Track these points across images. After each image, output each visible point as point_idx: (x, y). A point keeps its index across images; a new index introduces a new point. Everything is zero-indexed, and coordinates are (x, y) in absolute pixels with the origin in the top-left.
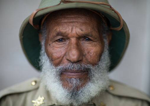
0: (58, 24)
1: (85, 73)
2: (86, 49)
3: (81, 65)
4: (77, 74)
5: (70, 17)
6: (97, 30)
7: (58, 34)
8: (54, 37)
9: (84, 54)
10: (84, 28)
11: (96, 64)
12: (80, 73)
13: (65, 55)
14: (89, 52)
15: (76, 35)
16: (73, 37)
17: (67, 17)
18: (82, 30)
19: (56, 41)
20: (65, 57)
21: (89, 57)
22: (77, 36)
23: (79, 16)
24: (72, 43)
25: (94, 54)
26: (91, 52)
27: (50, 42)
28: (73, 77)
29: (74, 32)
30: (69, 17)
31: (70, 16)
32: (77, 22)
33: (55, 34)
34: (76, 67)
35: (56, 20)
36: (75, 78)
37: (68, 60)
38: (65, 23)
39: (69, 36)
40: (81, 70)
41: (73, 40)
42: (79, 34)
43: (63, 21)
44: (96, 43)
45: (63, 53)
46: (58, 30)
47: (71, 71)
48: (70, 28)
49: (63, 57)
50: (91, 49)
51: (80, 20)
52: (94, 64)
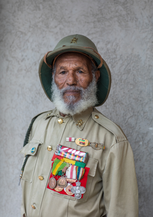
0: (62, 62)
1: (78, 93)
2: (79, 78)
4: (73, 93)
6: (86, 66)
7: (61, 68)
8: (59, 70)
9: (78, 81)
12: (75, 93)
13: (66, 81)
15: (72, 69)
16: (71, 70)
18: (76, 65)
19: (61, 73)
25: (84, 81)
27: (57, 75)
29: (71, 67)
31: (69, 57)
32: (73, 60)
34: (73, 88)
36: (72, 96)
38: (66, 61)
39: (68, 69)
40: (75, 90)
41: (71, 72)
42: (74, 68)
43: (64, 60)
44: (86, 74)
45: (65, 80)
46: (61, 65)
47: (69, 91)
49: (65, 83)
50: (82, 78)
51: (75, 59)
52: (85, 88)
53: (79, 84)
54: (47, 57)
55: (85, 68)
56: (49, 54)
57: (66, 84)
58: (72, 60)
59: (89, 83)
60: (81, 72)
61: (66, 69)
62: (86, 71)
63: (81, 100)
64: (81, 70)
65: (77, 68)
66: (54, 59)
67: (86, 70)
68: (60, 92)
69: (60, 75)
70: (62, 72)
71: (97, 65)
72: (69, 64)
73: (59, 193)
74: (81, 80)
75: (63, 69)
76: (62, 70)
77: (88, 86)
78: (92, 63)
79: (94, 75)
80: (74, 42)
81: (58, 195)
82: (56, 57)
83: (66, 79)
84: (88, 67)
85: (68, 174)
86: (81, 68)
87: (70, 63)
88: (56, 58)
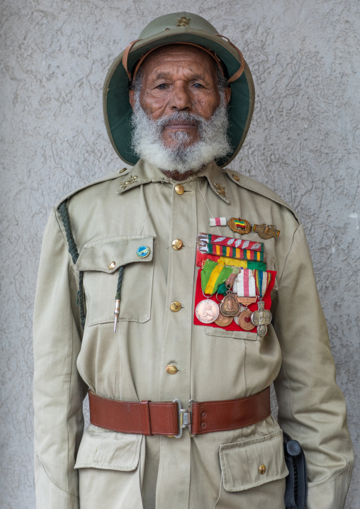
0: (159, 64)
1: (194, 127)
2: (196, 97)
7: (159, 77)
8: (154, 81)
9: (193, 102)
10: (194, 67)
12: (188, 126)
13: (168, 103)
15: (183, 78)
16: (180, 79)
18: (191, 70)
19: (157, 87)
21: (200, 107)
22: (185, 79)
23: (188, 53)
25: (207, 104)
27: (148, 90)
28: (179, 130)
29: (180, 73)
31: (176, 54)
32: (184, 61)
33: (154, 77)
34: (184, 115)
36: (182, 132)
37: (172, 109)
38: (169, 61)
39: (175, 78)
40: (188, 120)
41: (179, 83)
42: (188, 76)
44: (209, 91)
45: (166, 101)
49: (166, 106)
50: (203, 98)
51: (188, 59)
52: (208, 119)
53: (196, 110)
54: (132, 51)
55: (208, 78)
56: (137, 45)
57: (168, 109)
58: (182, 59)
59: (214, 108)
60: (200, 86)
61: (171, 79)
62: (209, 84)
63: (201, 143)
64: (200, 82)
65: (193, 76)
66: (139, 60)
67: (209, 82)
68: (155, 125)
69: (157, 92)
70: (160, 86)
71: (227, 76)
72: (175, 68)
73: (224, 330)
74: (199, 102)
75: (163, 78)
76: (161, 81)
77: (213, 115)
78: (218, 70)
79: (222, 95)
80: (184, 25)
81: (223, 333)
82: (144, 54)
83: (168, 99)
84: (213, 76)
85: (239, 288)
86: (200, 78)
87: (179, 66)
88: (143, 58)
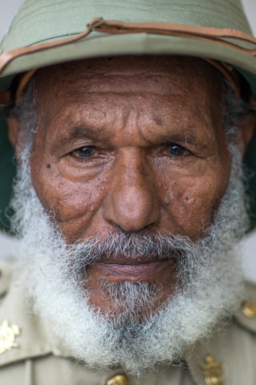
1: (166, 263)
3: (153, 240)
5: (121, 76)
6: (208, 120)
10: (165, 113)
11: (202, 235)
14: (180, 196)
17: (111, 77)
20: (100, 211)
21: (181, 210)
23: (152, 73)
24: (124, 166)
25: (197, 202)
26: (186, 194)
28: (128, 280)
29: (131, 129)
30: (116, 76)
31: (120, 73)
33: (65, 132)
34: (140, 245)
35: (70, 82)
36: (136, 283)
37: (110, 222)
38: (102, 94)
42: (150, 137)
43: (94, 89)
46: (78, 118)
47: (121, 260)
48: (120, 114)
50: (187, 184)
87: (127, 109)
